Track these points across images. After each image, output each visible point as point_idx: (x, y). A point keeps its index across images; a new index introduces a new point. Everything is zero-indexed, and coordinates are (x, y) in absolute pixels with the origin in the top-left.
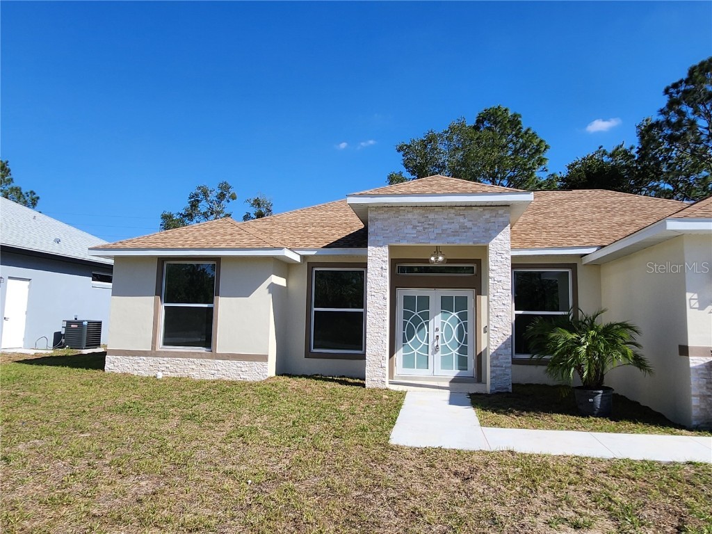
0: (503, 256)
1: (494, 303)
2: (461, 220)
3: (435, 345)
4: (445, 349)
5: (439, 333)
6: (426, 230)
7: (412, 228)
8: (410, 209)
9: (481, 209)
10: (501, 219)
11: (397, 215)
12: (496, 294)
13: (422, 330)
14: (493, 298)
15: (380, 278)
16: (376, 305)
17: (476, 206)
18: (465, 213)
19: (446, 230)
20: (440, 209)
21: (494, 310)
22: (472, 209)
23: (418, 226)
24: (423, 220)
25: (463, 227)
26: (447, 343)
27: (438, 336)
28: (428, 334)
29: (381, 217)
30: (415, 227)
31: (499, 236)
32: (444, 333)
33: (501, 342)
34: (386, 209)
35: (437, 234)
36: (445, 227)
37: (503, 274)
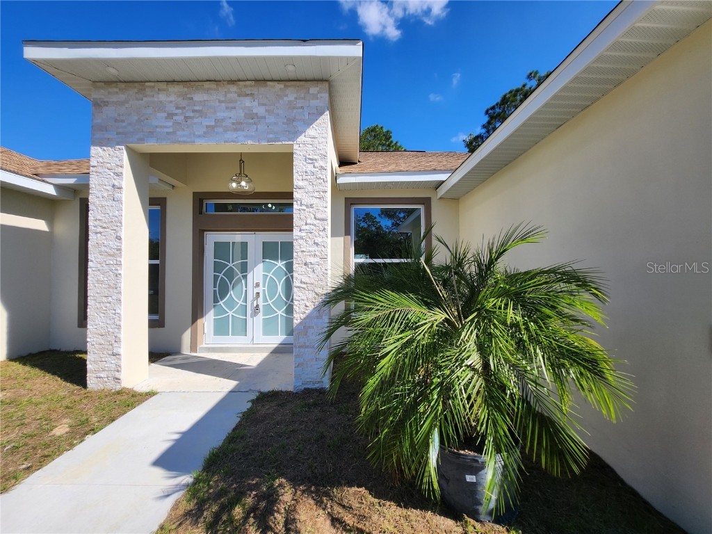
0: (316, 164)
1: (301, 242)
2: (247, 102)
3: (255, 305)
4: (268, 310)
5: (260, 289)
6: (189, 121)
7: (166, 118)
8: (163, 86)
9: (282, 86)
10: (314, 103)
11: (141, 96)
12: (304, 227)
13: (239, 285)
14: (299, 234)
15: (111, 203)
16: (103, 249)
17: (272, 80)
18: (255, 91)
19: (223, 120)
20: (213, 85)
21: (300, 254)
22: (266, 86)
23: (176, 114)
24: (184, 103)
25: (251, 116)
26: (270, 302)
27: (258, 293)
28: (246, 291)
29: (114, 99)
30: (170, 116)
31: (311, 131)
32: (266, 289)
33: (311, 307)
34: (123, 85)
35: (207, 127)
36: (220, 115)
37: (316, 194)
